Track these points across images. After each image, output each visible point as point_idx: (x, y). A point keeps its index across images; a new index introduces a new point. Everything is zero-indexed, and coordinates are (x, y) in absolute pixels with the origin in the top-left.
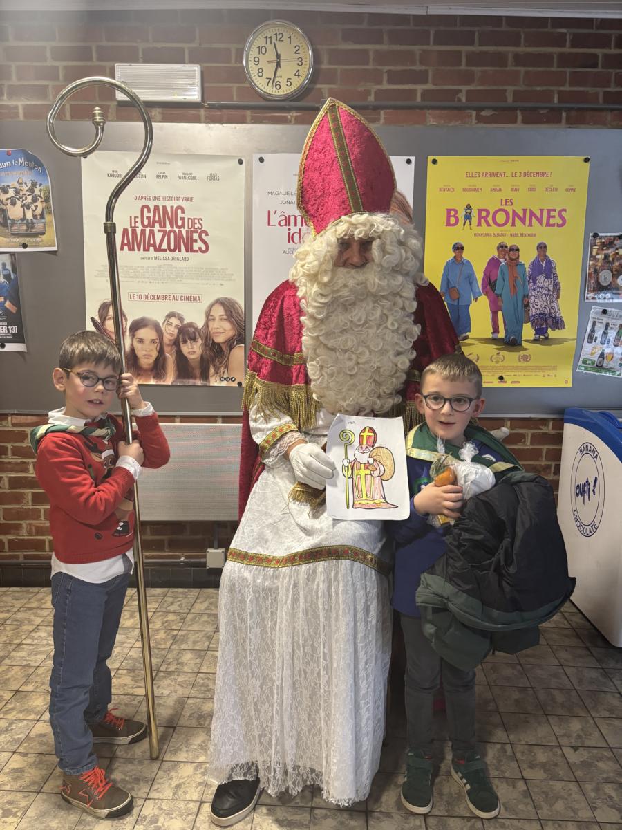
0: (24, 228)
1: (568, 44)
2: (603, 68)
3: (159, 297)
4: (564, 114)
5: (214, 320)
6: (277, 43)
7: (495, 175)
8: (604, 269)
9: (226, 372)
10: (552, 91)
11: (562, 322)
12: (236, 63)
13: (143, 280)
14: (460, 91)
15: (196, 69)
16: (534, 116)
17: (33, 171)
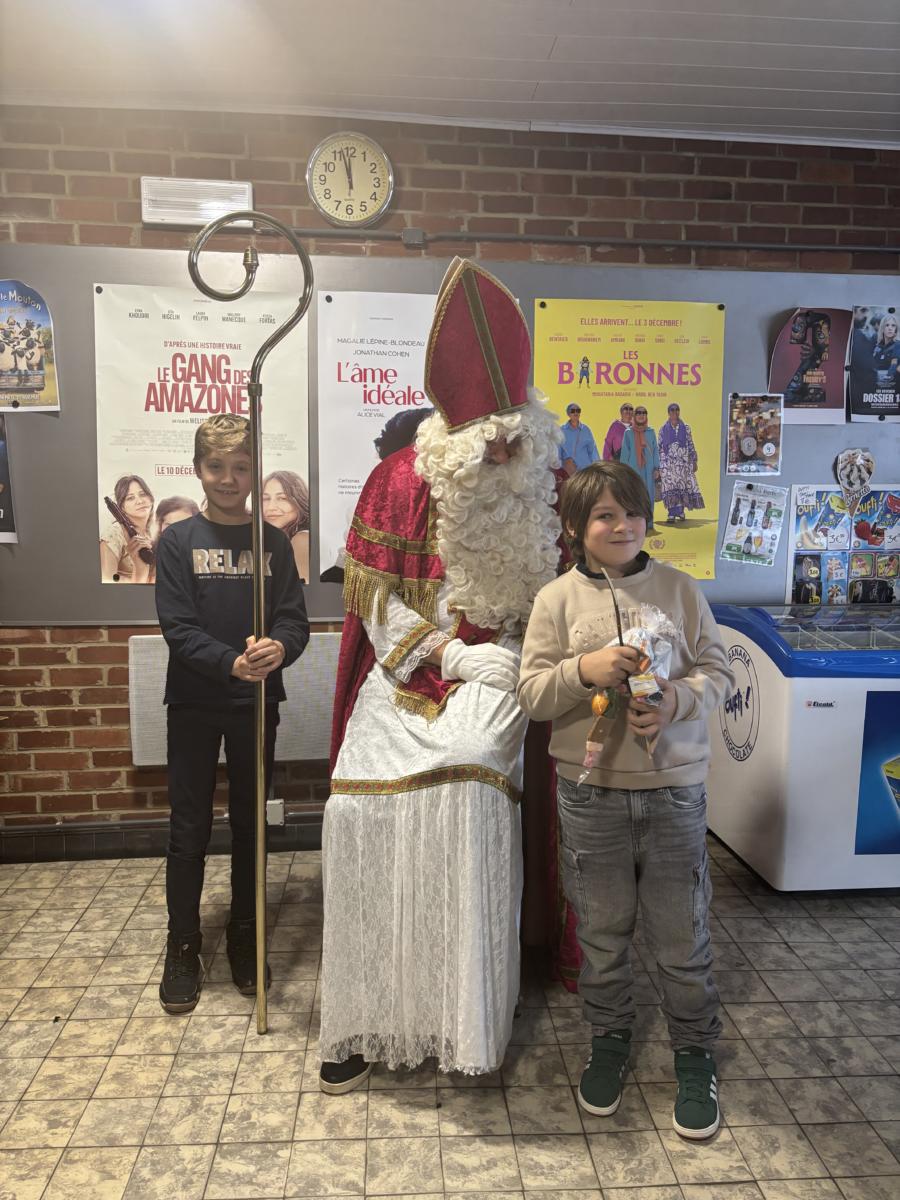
0: (16, 381)
1: (696, 169)
2: (736, 199)
4: (693, 253)
5: (269, 499)
6: (349, 157)
7: (615, 322)
8: (745, 437)
10: (680, 226)
11: (701, 499)
12: (296, 180)
13: (174, 448)
14: (571, 223)
15: (247, 187)
16: (658, 255)
17: (28, 309)
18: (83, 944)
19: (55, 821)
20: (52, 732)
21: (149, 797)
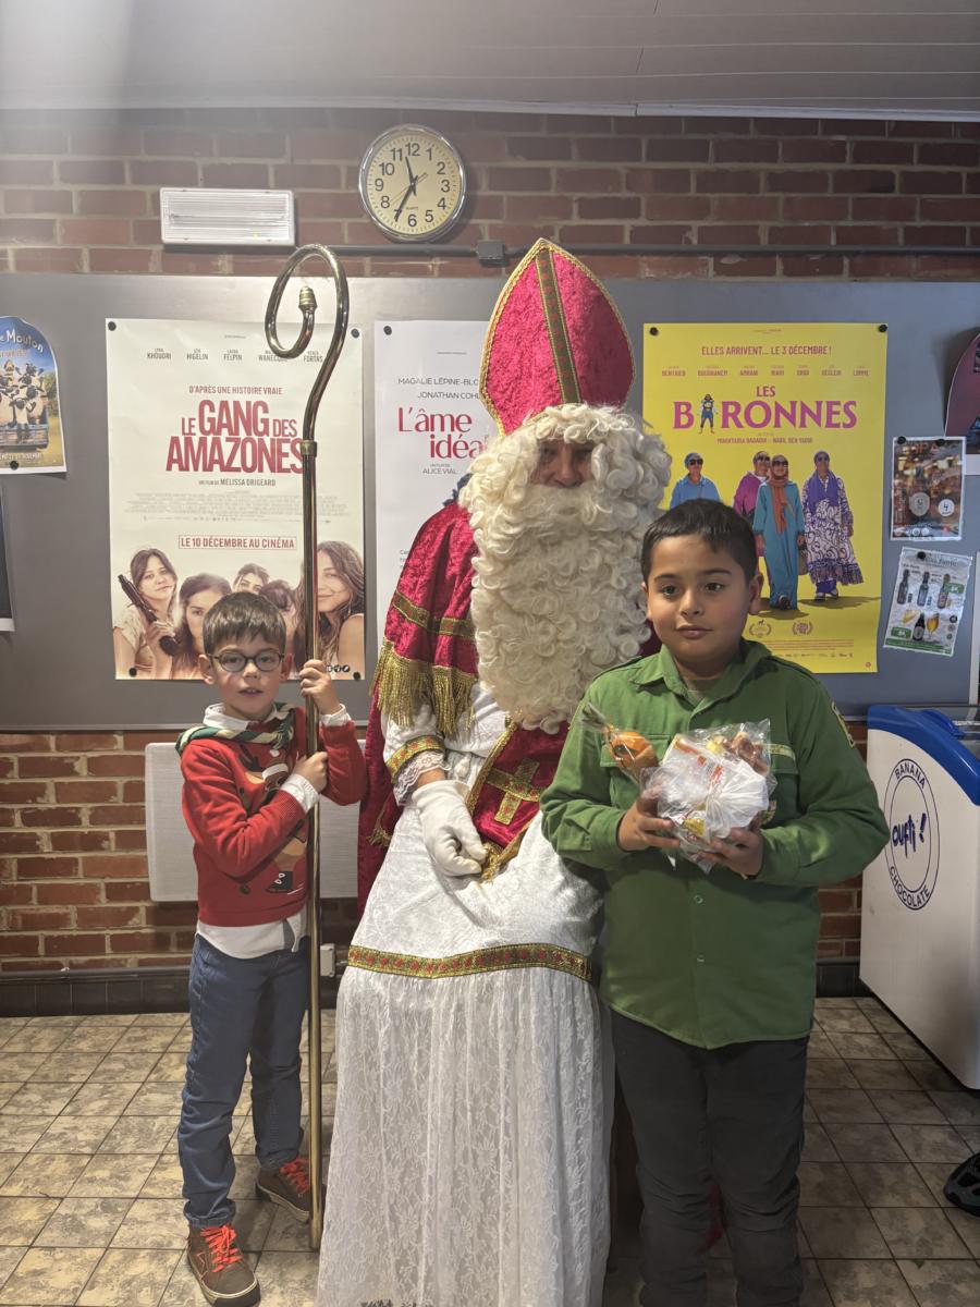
0: (15, 437)
1: (848, 157)
2: (902, 192)
3: (227, 543)
4: (846, 262)
6: (410, 158)
7: (745, 350)
8: (919, 491)
9: (335, 657)
10: (828, 227)
11: (858, 571)
12: (347, 188)
13: (204, 516)
14: (689, 228)
15: (287, 196)
16: (800, 265)
17: (29, 350)
18: (70, 1135)
19: (60, 966)
20: (57, 859)
21: (173, 939)
